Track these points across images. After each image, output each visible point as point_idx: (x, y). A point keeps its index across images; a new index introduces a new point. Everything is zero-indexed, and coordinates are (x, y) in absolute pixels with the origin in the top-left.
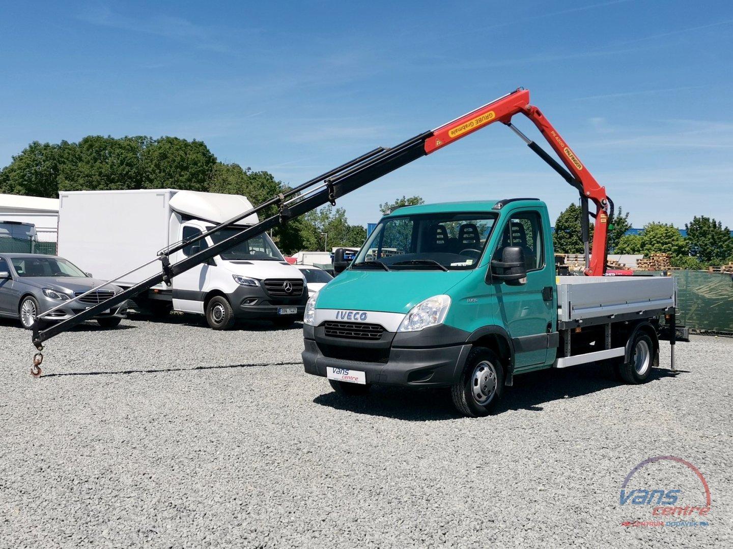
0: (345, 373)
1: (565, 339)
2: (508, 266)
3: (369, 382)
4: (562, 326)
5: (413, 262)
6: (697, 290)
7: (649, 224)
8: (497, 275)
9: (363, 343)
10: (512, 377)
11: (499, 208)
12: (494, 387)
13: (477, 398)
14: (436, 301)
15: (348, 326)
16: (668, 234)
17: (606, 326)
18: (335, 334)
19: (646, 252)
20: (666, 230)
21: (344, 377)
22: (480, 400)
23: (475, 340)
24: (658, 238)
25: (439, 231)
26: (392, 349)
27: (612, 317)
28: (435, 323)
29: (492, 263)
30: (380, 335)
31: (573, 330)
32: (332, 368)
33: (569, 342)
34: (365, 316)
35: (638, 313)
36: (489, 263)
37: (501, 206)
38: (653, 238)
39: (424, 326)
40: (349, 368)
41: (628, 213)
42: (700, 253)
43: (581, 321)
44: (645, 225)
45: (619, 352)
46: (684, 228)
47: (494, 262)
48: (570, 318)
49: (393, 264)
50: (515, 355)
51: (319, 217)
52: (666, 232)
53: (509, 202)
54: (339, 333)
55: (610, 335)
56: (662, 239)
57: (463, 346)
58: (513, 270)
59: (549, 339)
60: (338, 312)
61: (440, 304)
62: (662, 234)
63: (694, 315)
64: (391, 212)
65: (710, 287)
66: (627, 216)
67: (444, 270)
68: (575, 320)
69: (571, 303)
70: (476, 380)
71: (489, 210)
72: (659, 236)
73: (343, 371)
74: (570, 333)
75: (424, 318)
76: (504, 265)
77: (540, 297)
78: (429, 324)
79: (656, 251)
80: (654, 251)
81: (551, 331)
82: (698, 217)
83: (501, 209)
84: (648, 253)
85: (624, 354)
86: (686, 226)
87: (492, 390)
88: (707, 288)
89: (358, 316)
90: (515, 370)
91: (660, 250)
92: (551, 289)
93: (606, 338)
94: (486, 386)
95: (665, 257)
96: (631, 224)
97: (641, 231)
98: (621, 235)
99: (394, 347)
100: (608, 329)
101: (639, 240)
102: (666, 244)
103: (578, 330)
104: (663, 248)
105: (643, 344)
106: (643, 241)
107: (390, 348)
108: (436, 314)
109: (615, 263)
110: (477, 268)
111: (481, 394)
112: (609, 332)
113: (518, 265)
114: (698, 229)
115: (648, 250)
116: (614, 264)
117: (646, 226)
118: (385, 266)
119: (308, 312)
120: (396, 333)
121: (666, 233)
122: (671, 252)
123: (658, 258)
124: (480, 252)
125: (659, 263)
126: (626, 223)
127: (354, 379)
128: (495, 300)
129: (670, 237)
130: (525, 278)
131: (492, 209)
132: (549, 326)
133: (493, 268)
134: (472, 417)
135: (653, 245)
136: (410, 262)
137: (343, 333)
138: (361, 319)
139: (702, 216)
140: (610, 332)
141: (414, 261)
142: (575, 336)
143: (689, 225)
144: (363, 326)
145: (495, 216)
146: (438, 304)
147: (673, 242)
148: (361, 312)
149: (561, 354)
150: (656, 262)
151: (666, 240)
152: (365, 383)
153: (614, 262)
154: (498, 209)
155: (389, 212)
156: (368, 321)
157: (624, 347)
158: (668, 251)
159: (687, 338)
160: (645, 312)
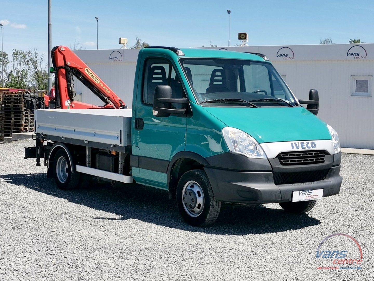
0: (309, 193)
21: (307, 197)
32: (299, 192)
40: (312, 189)
73: (307, 192)
89: (309, 145)
120: (334, 155)
127: (315, 197)
144: (314, 153)
148: (310, 142)
156: (317, 148)
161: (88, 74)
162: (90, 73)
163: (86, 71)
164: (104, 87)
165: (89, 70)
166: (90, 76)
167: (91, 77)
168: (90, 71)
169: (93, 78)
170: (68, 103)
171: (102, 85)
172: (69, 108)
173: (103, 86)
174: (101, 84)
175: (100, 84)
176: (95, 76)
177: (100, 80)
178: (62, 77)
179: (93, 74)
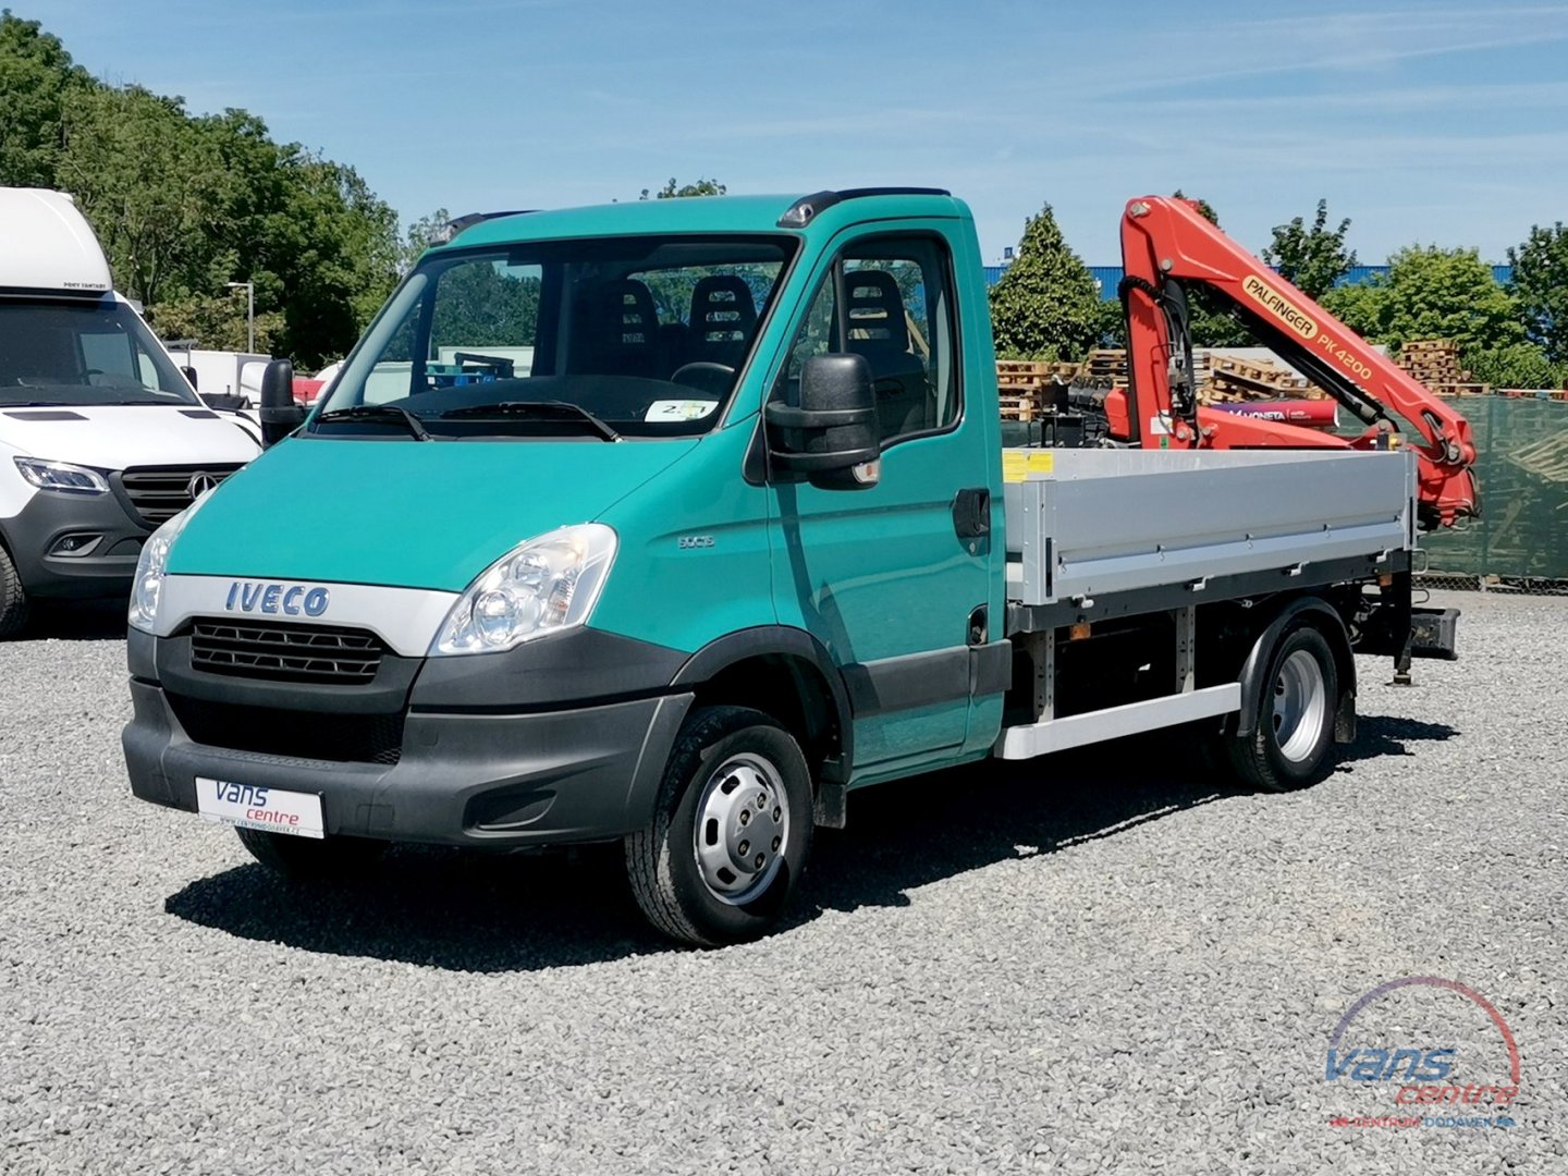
0: (255, 800)
1: (1037, 662)
2: (816, 423)
3: (334, 831)
4: (1023, 621)
5: (505, 407)
6: (1522, 455)
7: (1405, 251)
8: (783, 455)
9: (314, 696)
10: (843, 797)
11: (803, 219)
12: (779, 839)
13: (721, 884)
14: (565, 547)
15: (266, 637)
16: (1459, 280)
17: (1179, 617)
18: (222, 663)
19: (1395, 335)
20: (1454, 268)
21: (252, 814)
22: (732, 887)
23: (707, 678)
24: (1432, 293)
25: (630, 299)
26: (410, 715)
27: (1197, 587)
28: (558, 622)
29: (767, 410)
30: (373, 668)
31: (1063, 633)
32: (214, 783)
33: (1050, 672)
34: (323, 601)
35: (1286, 571)
36: (760, 411)
37: (808, 212)
38: (1417, 293)
39: (525, 633)
40: (267, 784)
41: (1347, 222)
42: (1549, 334)
43: (1088, 604)
44: (1390, 254)
45: (1224, 698)
46: (1506, 262)
47: (777, 407)
48: (1049, 593)
49: (443, 417)
50: (856, 723)
51: (405, 249)
52: (1454, 272)
53: (838, 201)
54: (239, 658)
55: (1191, 646)
56: (1440, 297)
57: (662, 700)
58: (834, 436)
59: (975, 665)
60: (235, 586)
61: (579, 556)
62: (1440, 281)
63: (1513, 532)
64: (453, 235)
65: (1557, 446)
66: (1343, 229)
67: (607, 438)
68: (1070, 598)
69: (1054, 541)
70: (713, 824)
71: (767, 225)
72: (1433, 285)
73: (248, 792)
74: (1052, 643)
75: (522, 605)
76: (802, 417)
77: (944, 523)
78: (537, 626)
79: (1425, 333)
80: (1418, 332)
81: (983, 638)
82: (1543, 226)
83: (808, 222)
84: (1402, 338)
85: (1238, 707)
86: (1511, 254)
87: (768, 852)
88: (1546, 451)
89: (298, 601)
90: (855, 776)
91: (1436, 328)
92: (983, 495)
93: (1180, 657)
94: (746, 843)
95: (1442, 353)
96: (1354, 253)
97: (1381, 274)
98: (1322, 285)
99: (418, 709)
100: (1185, 625)
101: (1376, 302)
102: (1453, 309)
103: (1080, 633)
104: (1445, 323)
105: (1302, 663)
106: (1387, 302)
107: (404, 711)
108: (564, 592)
109: (1283, 377)
110: (716, 431)
111: (733, 869)
112: (1187, 634)
113: (851, 419)
114: (1547, 262)
115: (1402, 329)
116: (1279, 380)
117: (1395, 257)
118: (411, 420)
119: (143, 585)
120: (425, 658)
121: (1454, 277)
122: (1466, 336)
123: (1421, 355)
124: (732, 370)
125: (1426, 371)
126: (1340, 251)
127: (285, 821)
128: (776, 537)
129: (1463, 289)
130: (875, 465)
131: (779, 224)
132: (979, 619)
133: (773, 432)
134: (706, 948)
135: (1415, 316)
136: (496, 408)
137: (250, 660)
138: (309, 611)
139: (1559, 224)
140: (1191, 635)
141: (510, 404)
142: (1069, 654)
143: (1519, 255)
144: (315, 635)
145: (784, 247)
146: (572, 556)
147: (1472, 303)
148: (309, 587)
149: (1021, 711)
150: (1416, 366)
151: (1454, 299)
152: (321, 836)
153: (1278, 375)
154: (798, 225)
155: (444, 235)
156: (331, 617)
157: (1239, 684)
158: (1461, 331)
159: (1448, 647)
160: (1312, 569)
161: (1260, 301)
162: (1267, 298)
163: (1250, 291)
164: (1341, 355)
165: (1261, 284)
166: (1270, 307)
167: (1274, 312)
168: (1266, 288)
169: (1283, 318)
170: (1162, 423)
171: (1330, 346)
172: (1164, 445)
173: (1335, 350)
174: (1324, 339)
175: (1321, 340)
176: (1292, 308)
177: (1317, 322)
178: (1140, 320)
179: (1283, 300)
